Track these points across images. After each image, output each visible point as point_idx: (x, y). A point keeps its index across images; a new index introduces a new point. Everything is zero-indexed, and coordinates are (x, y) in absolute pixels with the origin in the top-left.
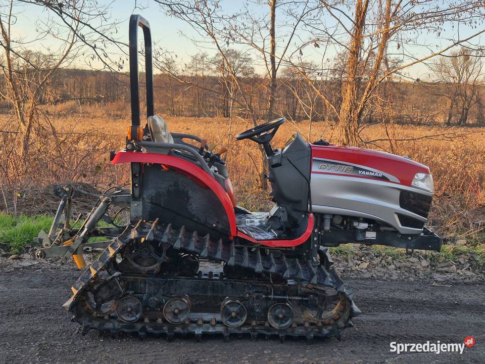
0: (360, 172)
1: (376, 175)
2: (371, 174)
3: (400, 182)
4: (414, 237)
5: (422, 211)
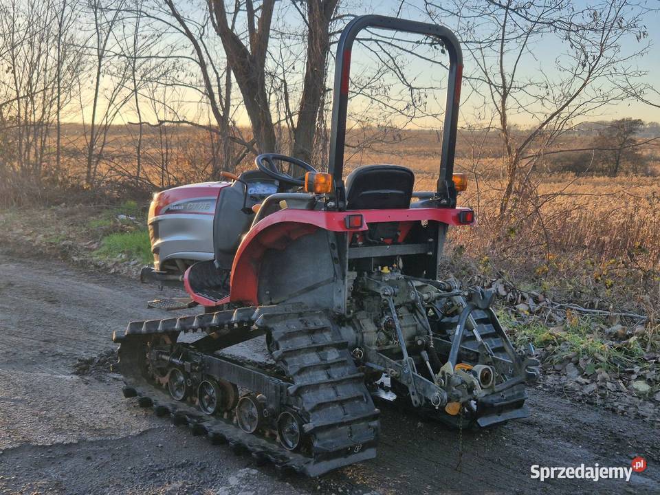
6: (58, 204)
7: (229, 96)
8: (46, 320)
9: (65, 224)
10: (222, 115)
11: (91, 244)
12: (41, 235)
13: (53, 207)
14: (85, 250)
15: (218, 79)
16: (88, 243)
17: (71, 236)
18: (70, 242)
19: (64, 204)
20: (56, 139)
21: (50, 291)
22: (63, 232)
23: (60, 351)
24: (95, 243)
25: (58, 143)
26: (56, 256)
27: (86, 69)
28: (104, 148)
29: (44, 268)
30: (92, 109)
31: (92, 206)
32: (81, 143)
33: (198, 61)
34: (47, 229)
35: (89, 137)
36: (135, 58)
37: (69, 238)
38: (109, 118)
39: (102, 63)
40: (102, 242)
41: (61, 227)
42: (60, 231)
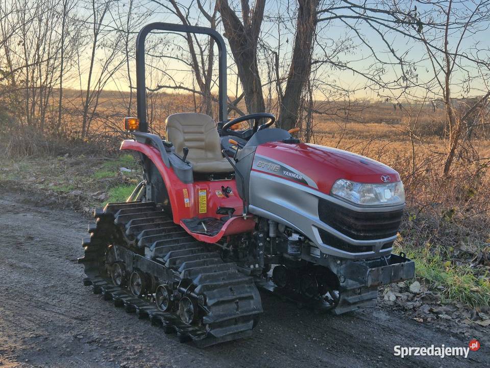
0: (284, 172)
1: (297, 177)
2: (293, 176)
3: (317, 188)
4: (343, 262)
5: (344, 228)
6: (62, 154)
7: (212, 67)
8: (71, 285)
9: (72, 174)
10: (204, 83)
11: (98, 194)
12: (52, 184)
13: (59, 158)
14: (94, 201)
15: (202, 52)
16: (95, 193)
17: (79, 186)
18: (79, 192)
19: (67, 154)
20: (58, 99)
21: (70, 247)
22: (71, 181)
23: (96, 336)
24: (101, 193)
25: (60, 103)
26: (68, 206)
27: (84, 43)
28: (96, 108)
29: (59, 219)
30: (88, 75)
31: (92, 158)
32: (78, 103)
33: (187, 37)
34: (57, 178)
35: (85, 99)
36: (128, 33)
37: (77, 188)
38: (101, 84)
39: (98, 39)
40: (110, 193)
41: (69, 177)
42: (68, 180)
